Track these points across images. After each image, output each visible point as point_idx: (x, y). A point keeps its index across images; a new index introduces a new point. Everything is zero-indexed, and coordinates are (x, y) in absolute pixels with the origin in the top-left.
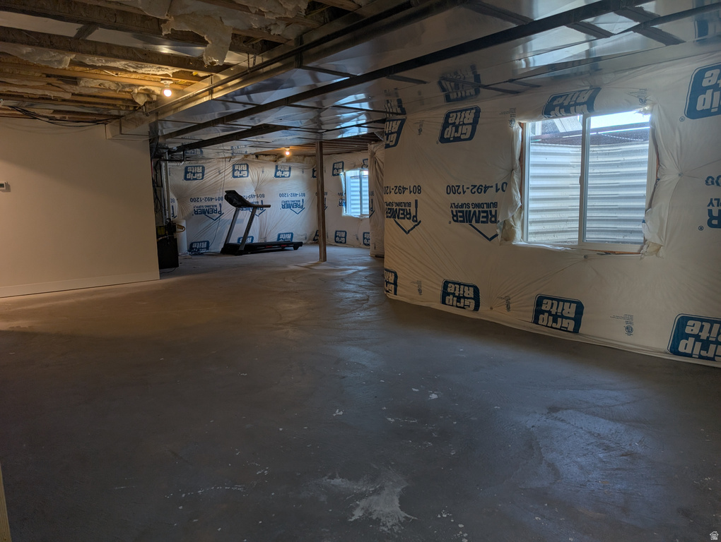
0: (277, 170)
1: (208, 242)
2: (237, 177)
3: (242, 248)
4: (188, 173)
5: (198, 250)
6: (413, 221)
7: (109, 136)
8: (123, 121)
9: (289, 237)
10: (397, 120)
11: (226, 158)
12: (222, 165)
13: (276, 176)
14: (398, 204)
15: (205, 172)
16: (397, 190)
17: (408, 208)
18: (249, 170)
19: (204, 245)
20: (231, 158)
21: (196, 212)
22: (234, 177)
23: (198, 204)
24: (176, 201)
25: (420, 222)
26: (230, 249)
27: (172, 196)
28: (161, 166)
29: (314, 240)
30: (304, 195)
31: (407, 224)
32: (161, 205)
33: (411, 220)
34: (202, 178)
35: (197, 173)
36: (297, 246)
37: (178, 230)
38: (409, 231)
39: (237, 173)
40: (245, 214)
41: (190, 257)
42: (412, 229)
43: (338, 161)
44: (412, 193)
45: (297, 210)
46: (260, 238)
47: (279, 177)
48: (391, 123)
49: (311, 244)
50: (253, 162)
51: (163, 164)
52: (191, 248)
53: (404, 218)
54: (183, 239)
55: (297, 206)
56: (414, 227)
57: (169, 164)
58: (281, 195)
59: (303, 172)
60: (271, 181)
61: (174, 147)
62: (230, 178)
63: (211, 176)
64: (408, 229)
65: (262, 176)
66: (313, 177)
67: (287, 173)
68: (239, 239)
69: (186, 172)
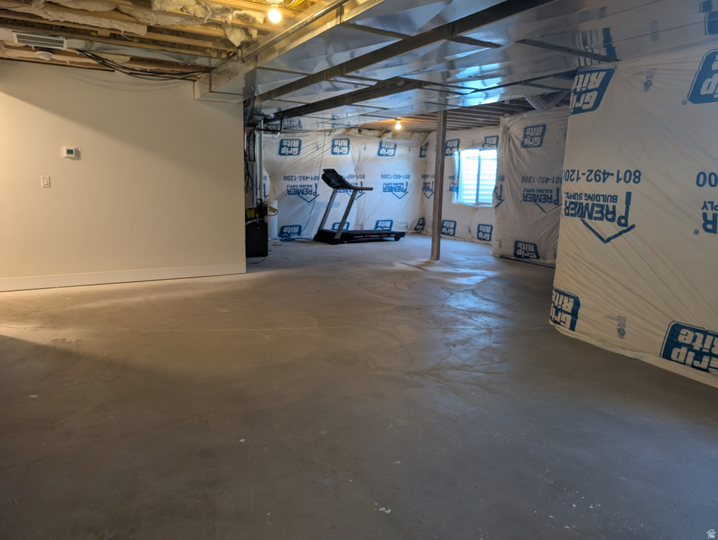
0: (381, 147)
1: (300, 227)
2: (336, 154)
3: (338, 237)
4: (283, 146)
5: (289, 235)
6: (620, 224)
7: (198, 96)
8: (213, 75)
9: (388, 224)
10: (599, 71)
11: (326, 131)
12: (321, 139)
13: (379, 154)
14: (589, 197)
15: (302, 146)
16: (592, 176)
17: (611, 205)
18: (351, 146)
19: (296, 230)
20: (331, 131)
21: (289, 193)
22: (333, 153)
23: (292, 183)
24: (268, 179)
25: (633, 226)
26: (324, 237)
27: (265, 173)
28: (254, 136)
29: (416, 229)
30: (408, 177)
31: (607, 228)
32: (252, 183)
33: (615, 223)
34: (298, 154)
35: (293, 147)
36: (398, 236)
37: (270, 213)
38: (609, 240)
39: (336, 150)
40: (343, 197)
41: (281, 243)
42: (615, 236)
43: (453, 138)
44: (622, 182)
45: (400, 194)
46: (357, 224)
47: (382, 155)
48: (588, 75)
49: (413, 233)
50: (355, 137)
51: (257, 135)
52: (281, 233)
53: (601, 219)
54: (274, 223)
55: (400, 189)
56: (620, 233)
57: (264, 135)
58: (383, 176)
59: (410, 150)
60: (373, 160)
61: (270, 113)
62: (328, 155)
63: (308, 152)
64: (606, 235)
65: (364, 153)
66: (421, 156)
67: (391, 152)
68: (334, 225)
69: (281, 146)
